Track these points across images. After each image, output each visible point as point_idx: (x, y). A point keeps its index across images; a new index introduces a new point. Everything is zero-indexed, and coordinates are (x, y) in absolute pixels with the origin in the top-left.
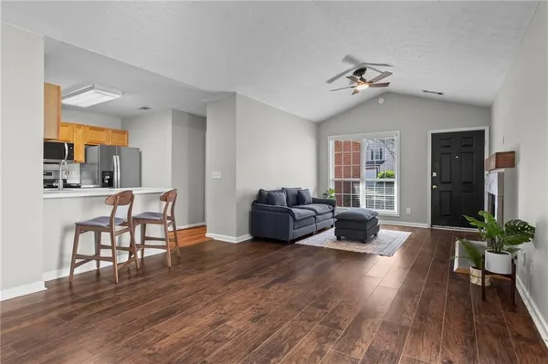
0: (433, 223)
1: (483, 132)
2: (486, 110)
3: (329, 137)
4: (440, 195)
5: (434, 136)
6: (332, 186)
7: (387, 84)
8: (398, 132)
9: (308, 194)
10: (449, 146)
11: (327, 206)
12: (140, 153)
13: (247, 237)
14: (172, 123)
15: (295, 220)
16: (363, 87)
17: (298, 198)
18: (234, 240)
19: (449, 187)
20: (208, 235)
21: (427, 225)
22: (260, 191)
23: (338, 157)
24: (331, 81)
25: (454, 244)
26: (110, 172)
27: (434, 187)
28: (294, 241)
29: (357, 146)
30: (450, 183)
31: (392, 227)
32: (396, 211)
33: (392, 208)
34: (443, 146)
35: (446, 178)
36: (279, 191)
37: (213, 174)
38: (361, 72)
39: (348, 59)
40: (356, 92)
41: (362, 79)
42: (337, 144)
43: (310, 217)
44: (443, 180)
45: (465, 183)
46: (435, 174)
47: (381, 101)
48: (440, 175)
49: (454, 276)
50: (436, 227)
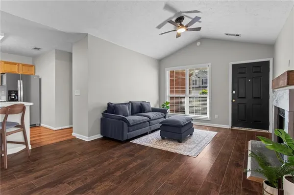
0: (233, 125)
1: (268, 62)
2: (271, 46)
3: (166, 69)
4: (238, 106)
5: (234, 66)
6: (168, 100)
7: (199, 29)
8: (210, 64)
9: (149, 106)
10: (244, 73)
11: (160, 113)
12: (40, 80)
13: (99, 136)
14: (56, 59)
15: (129, 125)
16: (181, 30)
17: (140, 109)
18: (87, 139)
19: (243, 101)
20: (73, 134)
21: (229, 126)
22: (108, 104)
23: (172, 81)
24: (159, 27)
25: (248, 143)
26: (15, 91)
27: (234, 100)
28: (128, 140)
29: (183, 73)
30: (245, 98)
31: (205, 128)
32: (208, 117)
33: (206, 114)
34: (240, 73)
35: (242, 94)
36: (126, 104)
37: (76, 92)
38: (180, 19)
39: (168, 7)
40: (178, 36)
41: (181, 25)
42: (172, 73)
43: (145, 122)
44: (240, 96)
45: (255, 98)
46: (234, 92)
47: (198, 44)
48: (238, 93)
49: (247, 182)
50: (235, 128)
